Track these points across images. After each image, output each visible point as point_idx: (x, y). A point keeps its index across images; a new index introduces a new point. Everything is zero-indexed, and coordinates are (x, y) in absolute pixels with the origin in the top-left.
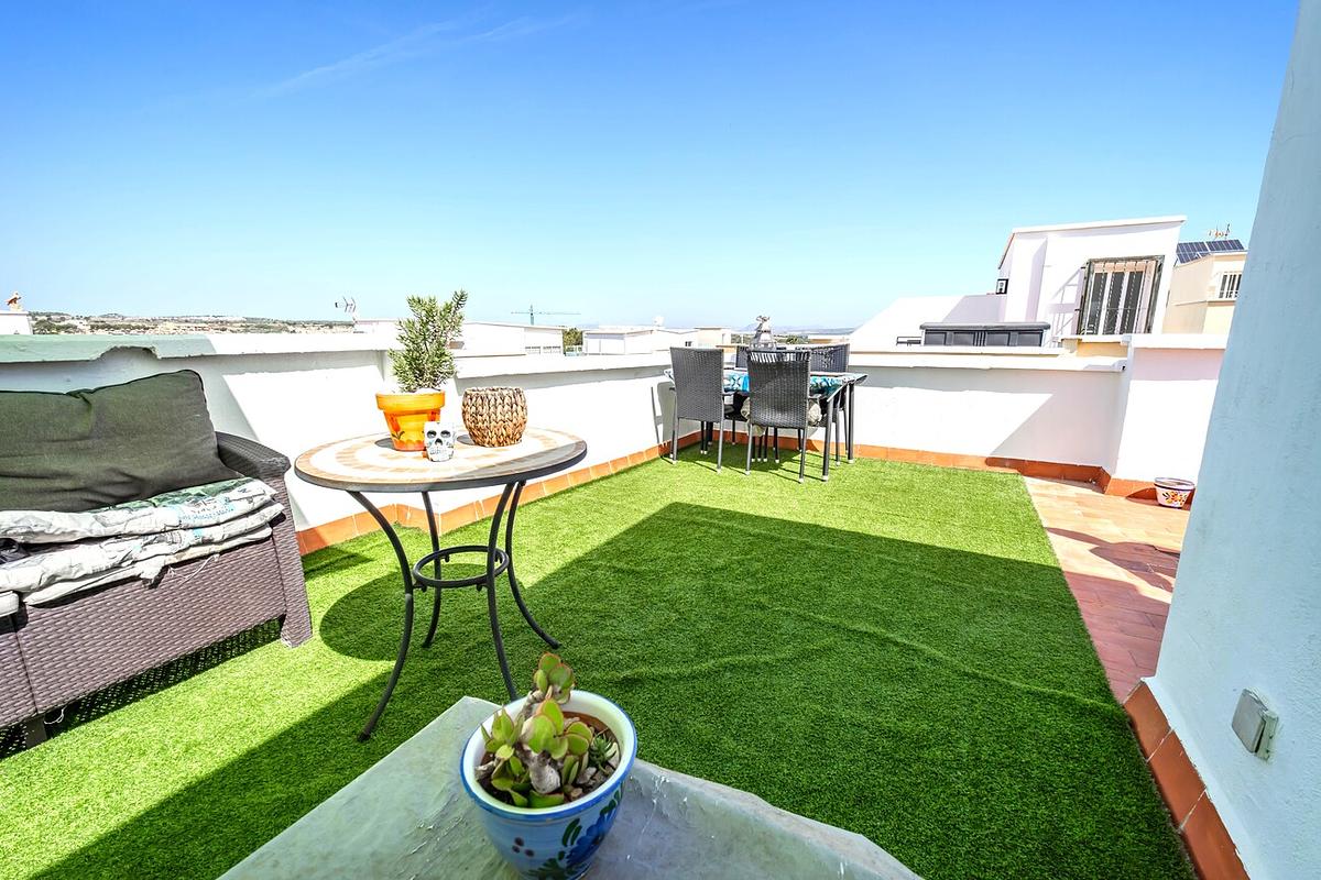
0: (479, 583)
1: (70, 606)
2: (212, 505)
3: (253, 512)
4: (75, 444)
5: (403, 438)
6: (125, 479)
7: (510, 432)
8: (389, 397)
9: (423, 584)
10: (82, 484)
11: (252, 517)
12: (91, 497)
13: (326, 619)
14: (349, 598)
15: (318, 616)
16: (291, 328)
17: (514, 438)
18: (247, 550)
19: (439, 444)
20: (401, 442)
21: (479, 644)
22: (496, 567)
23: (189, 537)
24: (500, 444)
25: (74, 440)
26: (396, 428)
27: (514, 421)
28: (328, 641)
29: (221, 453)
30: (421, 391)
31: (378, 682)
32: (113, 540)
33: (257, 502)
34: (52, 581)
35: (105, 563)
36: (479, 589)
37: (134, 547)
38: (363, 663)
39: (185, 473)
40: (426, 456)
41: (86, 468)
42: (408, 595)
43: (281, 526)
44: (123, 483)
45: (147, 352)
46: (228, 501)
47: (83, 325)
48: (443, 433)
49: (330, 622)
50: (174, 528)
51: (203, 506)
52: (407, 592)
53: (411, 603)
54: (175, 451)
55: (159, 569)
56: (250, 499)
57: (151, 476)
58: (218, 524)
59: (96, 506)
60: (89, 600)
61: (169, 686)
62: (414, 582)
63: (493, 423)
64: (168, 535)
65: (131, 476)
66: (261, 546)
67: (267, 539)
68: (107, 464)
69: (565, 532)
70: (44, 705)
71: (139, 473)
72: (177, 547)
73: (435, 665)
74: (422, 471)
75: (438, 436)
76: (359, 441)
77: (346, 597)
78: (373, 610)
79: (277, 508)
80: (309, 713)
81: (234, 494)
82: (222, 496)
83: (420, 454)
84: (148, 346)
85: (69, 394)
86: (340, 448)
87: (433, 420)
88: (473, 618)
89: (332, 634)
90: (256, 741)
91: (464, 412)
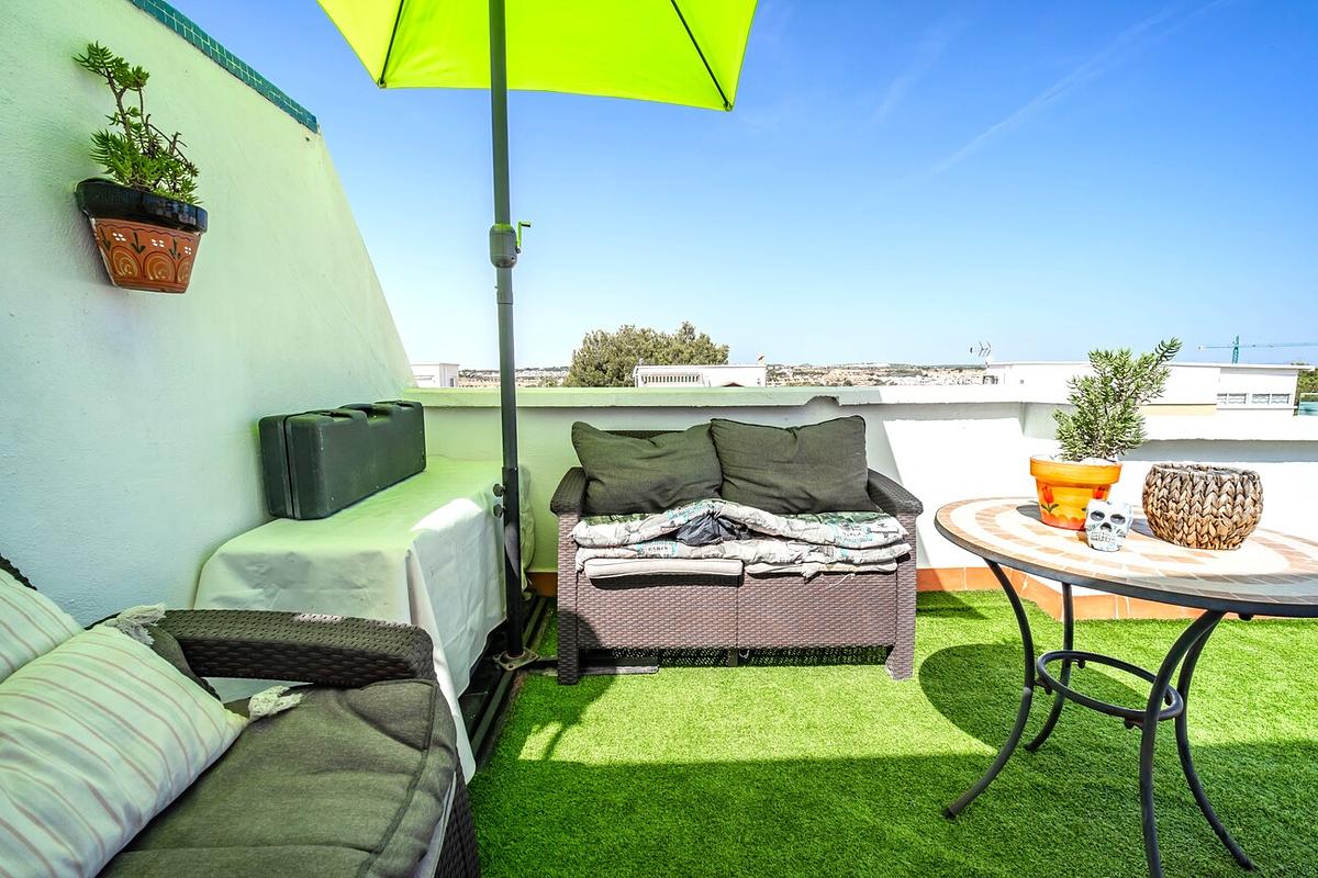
0: (1131, 719)
1: (764, 581)
2: (856, 532)
3: (885, 546)
4: (784, 466)
5: (1054, 511)
6: (806, 496)
7: (1224, 532)
8: (1047, 463)
9: (1048, 685)
10: (783, 495)
11: (884, 550)
12: (786, 505)
13: (926, 664)
14: (949, 652)
15: (920, 657)
16: (924, 372)
17: (1229, 542)
18: (876, 577)
19: (1106, 530)
20: (1053, 516)
21: (1106, 787)
22: (1162, 708)
23: (838, 554)
24: (1200, 545)
25: (784, 463)
26: (1049, 499)
27: (1236, 518)
28: (926, 689)
29: (870, 487)
30: (1089, 461)
31: (971, 761)
32: (793, 541)
33: (891, 537)
34: (759, 560)
35: (787, 558)
36: (1129, 726)
37: (804, 549)
38: (957, 731)
39: (842, 500)
40: (1084, 540)
41: (788, 484)
42: (1027, 689)
43: (906, 564)
44: (805, 499)
45: (834, 400)
46: (869, 531)
47: (789, 373)
48: (1115, 517)
49: (930, 670)
50: (831, 544)
51: (851, 531)
52: (1026, 685)
53: (1028, 700)
54: (839, 481)
55: (814, 572)
56: (886, 534)
57: (821, 498)
58: (859, 549)
59: (787, 512)
60: (774, 581)
61: (803, 665)
62: (1037, 677)
63: (1196, 516)
64: (825, 548)
65: (811, 496)
66: (886, 577)
67: (892, 572)
68: (799, 483)
69: (1281, 686)
70: (742, 643)
71: (815, 494)
72: (830, 560)
73: (1040, 779)
74: (1081, 558)
75: (1107, 519)
76: (1000, 503)
77: (948, 650)
78: (973, 677)
79: (905, 548)
80: (900, 753)
81: (874, 526)
82: (864, 526)
83: (1074, 534)
84: (835, 396)
85: (787, 429)
86: (980, 507)
87: (1098, 497)
88: (1098, 746)
89: (930, 683)
90: (856, 753)
91: (1146, 494)
